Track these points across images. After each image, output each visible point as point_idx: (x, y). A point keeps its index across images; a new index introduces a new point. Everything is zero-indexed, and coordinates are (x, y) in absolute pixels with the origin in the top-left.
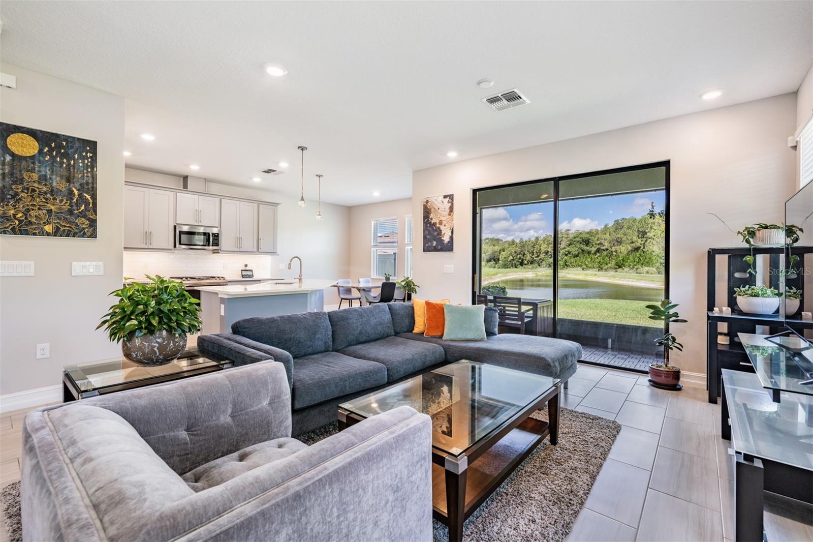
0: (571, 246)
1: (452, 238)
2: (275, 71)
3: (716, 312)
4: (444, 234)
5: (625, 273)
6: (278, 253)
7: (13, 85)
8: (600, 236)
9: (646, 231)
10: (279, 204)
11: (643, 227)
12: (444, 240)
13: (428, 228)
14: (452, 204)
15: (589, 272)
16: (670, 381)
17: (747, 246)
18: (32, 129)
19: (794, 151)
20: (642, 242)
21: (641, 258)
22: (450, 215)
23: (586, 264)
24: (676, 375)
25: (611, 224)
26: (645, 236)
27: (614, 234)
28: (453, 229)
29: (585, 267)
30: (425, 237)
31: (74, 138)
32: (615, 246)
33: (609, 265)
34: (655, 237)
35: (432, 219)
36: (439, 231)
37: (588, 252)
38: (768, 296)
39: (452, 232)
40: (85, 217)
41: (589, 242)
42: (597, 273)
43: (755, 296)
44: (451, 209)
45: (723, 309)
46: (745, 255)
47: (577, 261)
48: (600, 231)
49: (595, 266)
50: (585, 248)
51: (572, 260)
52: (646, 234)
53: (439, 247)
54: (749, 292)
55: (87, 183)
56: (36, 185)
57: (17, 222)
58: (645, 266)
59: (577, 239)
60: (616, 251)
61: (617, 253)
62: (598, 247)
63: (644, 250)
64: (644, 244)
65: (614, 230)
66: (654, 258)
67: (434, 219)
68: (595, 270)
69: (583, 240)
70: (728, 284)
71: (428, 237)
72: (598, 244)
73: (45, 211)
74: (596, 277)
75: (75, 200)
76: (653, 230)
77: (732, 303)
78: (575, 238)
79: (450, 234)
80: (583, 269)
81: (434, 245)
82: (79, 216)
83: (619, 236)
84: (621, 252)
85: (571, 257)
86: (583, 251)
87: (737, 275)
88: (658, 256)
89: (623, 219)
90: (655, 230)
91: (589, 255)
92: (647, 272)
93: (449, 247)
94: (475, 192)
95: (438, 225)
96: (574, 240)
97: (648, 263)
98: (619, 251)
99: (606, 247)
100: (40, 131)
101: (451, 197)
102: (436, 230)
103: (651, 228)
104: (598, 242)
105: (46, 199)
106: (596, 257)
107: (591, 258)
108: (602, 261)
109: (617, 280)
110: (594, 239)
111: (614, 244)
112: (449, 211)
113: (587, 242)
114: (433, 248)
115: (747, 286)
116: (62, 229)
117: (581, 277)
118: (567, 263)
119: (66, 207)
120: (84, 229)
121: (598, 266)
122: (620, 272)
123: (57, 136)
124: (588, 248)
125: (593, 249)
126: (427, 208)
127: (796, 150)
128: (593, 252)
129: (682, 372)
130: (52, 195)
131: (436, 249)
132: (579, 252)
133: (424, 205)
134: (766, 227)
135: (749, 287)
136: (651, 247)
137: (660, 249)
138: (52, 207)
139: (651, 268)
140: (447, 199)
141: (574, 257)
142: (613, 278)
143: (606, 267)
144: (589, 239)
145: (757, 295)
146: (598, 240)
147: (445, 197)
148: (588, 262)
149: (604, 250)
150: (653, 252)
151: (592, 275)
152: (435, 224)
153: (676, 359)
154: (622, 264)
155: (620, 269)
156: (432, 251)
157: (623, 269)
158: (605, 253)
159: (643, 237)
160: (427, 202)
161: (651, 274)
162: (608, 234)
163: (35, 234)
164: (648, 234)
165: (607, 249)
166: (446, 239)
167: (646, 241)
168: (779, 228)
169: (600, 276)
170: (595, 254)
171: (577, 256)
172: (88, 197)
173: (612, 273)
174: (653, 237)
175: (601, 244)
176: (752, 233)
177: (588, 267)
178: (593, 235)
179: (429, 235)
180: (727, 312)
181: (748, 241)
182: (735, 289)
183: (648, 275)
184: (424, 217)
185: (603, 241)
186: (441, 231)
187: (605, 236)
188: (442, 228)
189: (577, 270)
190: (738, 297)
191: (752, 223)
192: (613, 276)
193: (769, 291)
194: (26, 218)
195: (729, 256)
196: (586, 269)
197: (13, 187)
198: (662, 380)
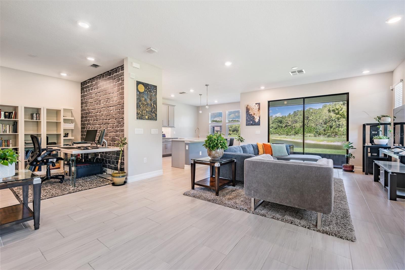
0: (273, 124)
1: (259, 120)
2: (228, 64)
3: (366, 145)
4: (256, 119)
5: (299, 137)
6: (175, 127)
7: (139, 68)
8: (287, 119)
9: (309, 116)
10: (175, 106)
11: (307, 115)
12: (256, 121)
13: (249, 116)
14: (260, 107)
15: (282, 136)
16: (350, 169)
17: (378, 122)
18: (143, 83)
19: (392, 91)
20: (307, 122)
21: (306, 129)
22: (258, 111)
23: (280, 133)
24: (353, 167)
25: (292, 113)
26: (308, 119)
27: (293, 118)
28: (260, 117)
29: (280, 134)
30: (247, 120)
31: (152, 85)
32: (294, 124)
33: (292, 133)
34: (313, 120)
35: (250, 113)
36: (253, 117)
37: (281, 127)
38: (385, 139)
39: (260, 118)
40: (154, 113)
41: (282, 122)
42: (286, 137)
43: (380, 139)
44: (259, 109)
45: (368, 144)
46: (377, 126)
47: (276, 131)
48: (287, 117)
49: (285, 133)
50: (280, 125)
51: (274, 131)
52: (309, 118)
53: (254, 124)
54: (378, 138)
55: (155, 101)
56: (144, 102)
57: (140, 115)
58: (309, 133)
59: (276, 121)
60: (294, 126)
61: (295, 127)
62: (286, 124)
63: (308, 125)
64: (308, 123)
65: (294, 116)
66: (312, 129)
67: (251, 112)
68: (285, 135)
69: (279, 121)
70: (370, 136)
71: (248, 120)
72: (286, 123)
73: (146, 111)
74: (286, 138)
75: (152, 107)
76: (312, 116)
77: (372, 141)
78: (275, 120)
79: (259, 119)
80: (279, 135)
81: (251, 123)
82: (153, 113)
83: (296, 119)
84: (297, 127)
85: (273, 129)
86: (279, 126)
87: (373, 132)
88: (314, 128)
89: (298, 111)
90: (313, 116)
91: (282, 128)
92: (310, 136)
93: (258, 124)
94: (269, 102)
95: (253, 115)
96: (275, 121)
97: (310, 132)
98: (296, 126)
99: (290, 124)
100: (145, 83)
101: (259, 104)
102: (252, 117)
103: (311, 115)
104: (286, 122)
105: (146, 107)
106: (285, 129)
107: (283, 130)
108: (288, 131)
109: (296, 140)
110: (284, 121)
111: (293, 123)
112: (258, 109)
113: (281, 122)
114: (251, 124)
115: (377, 136)
116: (150, 117)
117: (278, 139)
118: (271, 132)
119: (150, 110)
120: (154, 117)
121: (286, 133)
122: (297, 136)
123: (148, 84)
124: (281, 125)
125: (284, 125)
126: (248, 108)
127: (393, 91)
128: (283, 127)
129: (354, 167)
130: (147, 106)
131: (252, 125)
132: (277, 127)
133: (246, 107)
134: (384, 116)
135: (378, 136)
136: (311, 124)
137: (315, 125)
138: (147, 110)
139: (311, 134)
140: (257, 105)
141: (275, 129)
142: (294, 139)
143: (290, 134)
144: (282, 120)
145: (381, 139)
146: (286, 121)
147: (256, 104)
148: (282, 131)
149: (289, 126)
150: (312, 126)
151: (284, 137)
152: (251, 115)
153: (351, 162)
154: (298, 132)
155: (297, 135)
156: (250, 125)
157: (298, 135)
158: (289, 127)
159: (307, 120)
160: (248, 106)
161: (312, 137)
162: (291, 118)
163: (144, 119)
164: (310, 118)
165: (290, 125)
166: (257, 120)
167: (309, 121)
168: (388, 117)
169: (287, 138)
170: (285, 127)
171: (276, 129)
172: (155, 106)
173: (293, 137)
174: (312, 119)
175: (287, 123)
176: (380, 118)
177: (281, 134)
178: (284, 118)
179: (248, 119)
180: (370, 145)
181: (378, 121)
182: (373, 137)
183: (310, 137)
184: (246, 112)
185: (288, 121)
186: (254, 117)
187: (289, 119)
188: (255, 116)
189: (276, 135)
190: (374, 140)
191: (379, 115)
192: (294, 138)
193: (385, 137)
194: (142, 114)
195: (370, 126)
196: (281, 135)
197: (139, 103)
198: (348, 169)
